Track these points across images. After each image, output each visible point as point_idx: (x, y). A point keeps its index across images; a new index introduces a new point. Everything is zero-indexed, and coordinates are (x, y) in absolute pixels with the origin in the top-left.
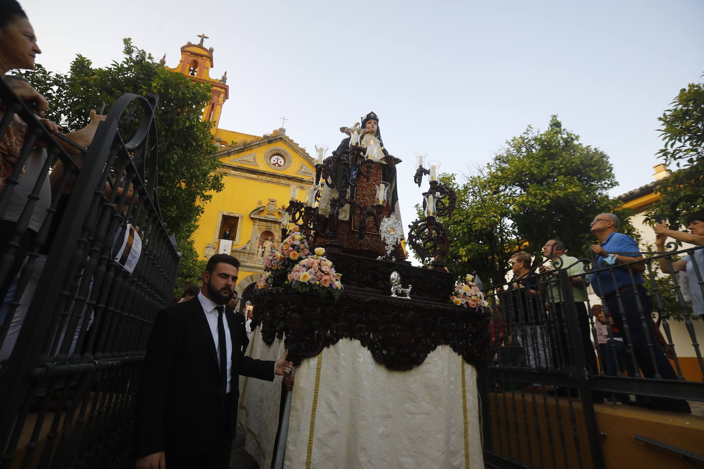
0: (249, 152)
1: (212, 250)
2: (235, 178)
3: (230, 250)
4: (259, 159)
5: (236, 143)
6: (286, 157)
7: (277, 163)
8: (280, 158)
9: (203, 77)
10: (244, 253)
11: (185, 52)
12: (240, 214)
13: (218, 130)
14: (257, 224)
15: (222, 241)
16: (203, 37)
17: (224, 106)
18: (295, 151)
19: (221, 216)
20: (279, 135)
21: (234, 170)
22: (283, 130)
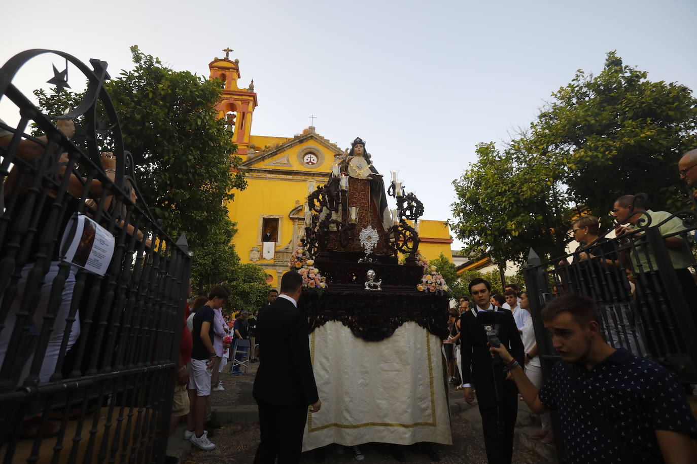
0: (282, 154)
1: (257, 252)
2: (271, 181)
3: (274, 251)
4: (292, 160)
5: (269, 147)
6: (318, 154)
7: (310, 162)
8: (312, 156)
9: (232, 89)
10: (287, 253)
11: (213, 67)
12: (279, 216)
13: (250, 137)
14: (297, 223)
15: (265, 243)
16: (228, 51)
17: (254, 113)
18: (326, 147)
19: (262, 219)
20: (309, 134)
21: (269, 174)
22: (312, 128)
